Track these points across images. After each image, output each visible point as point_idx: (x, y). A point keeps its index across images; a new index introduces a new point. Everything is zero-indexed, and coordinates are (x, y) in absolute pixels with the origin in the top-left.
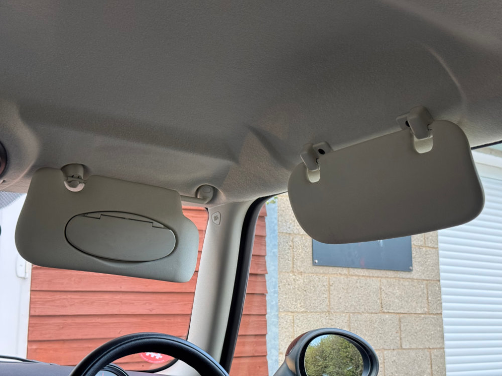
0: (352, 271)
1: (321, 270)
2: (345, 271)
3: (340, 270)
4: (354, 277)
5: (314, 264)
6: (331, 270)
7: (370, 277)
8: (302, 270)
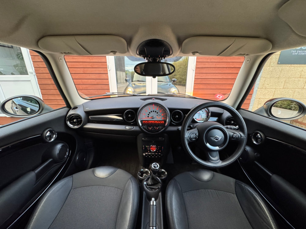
0: (292, 65)
1: (280, 65)
2: (290, 65)
3: (288, 65)
4: (293, 67)
5: (278, 64)
6: (284, 65)
7: (299, 67)
8: (273, 66)
